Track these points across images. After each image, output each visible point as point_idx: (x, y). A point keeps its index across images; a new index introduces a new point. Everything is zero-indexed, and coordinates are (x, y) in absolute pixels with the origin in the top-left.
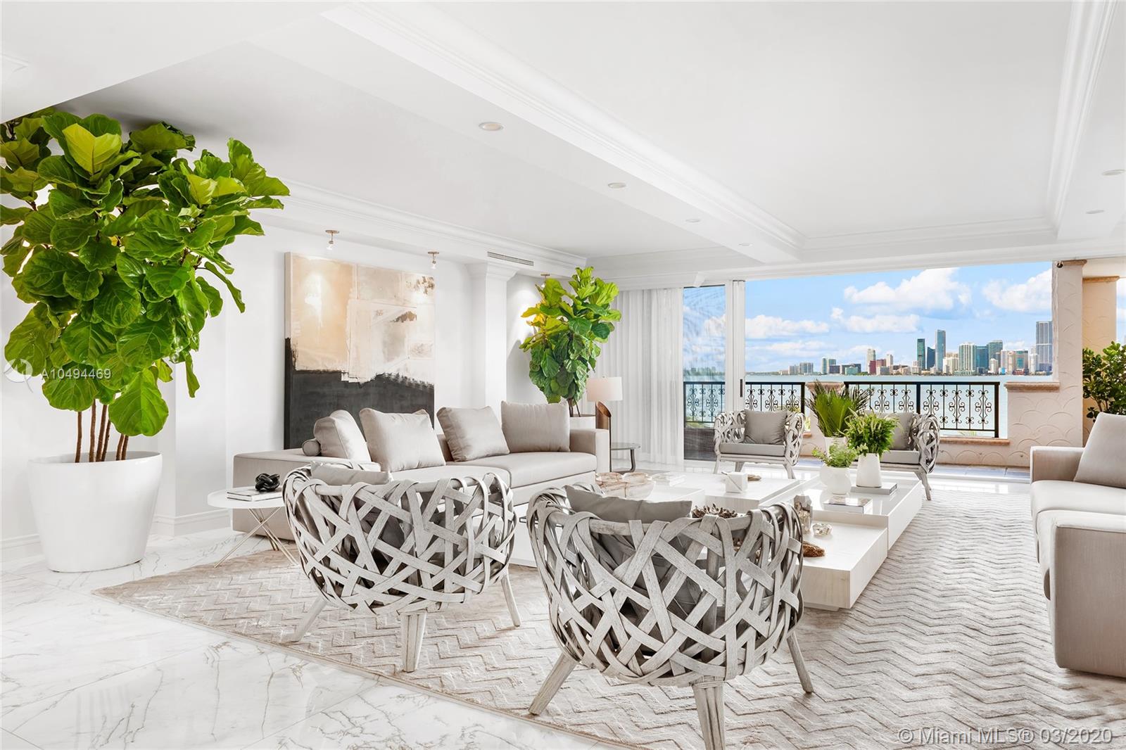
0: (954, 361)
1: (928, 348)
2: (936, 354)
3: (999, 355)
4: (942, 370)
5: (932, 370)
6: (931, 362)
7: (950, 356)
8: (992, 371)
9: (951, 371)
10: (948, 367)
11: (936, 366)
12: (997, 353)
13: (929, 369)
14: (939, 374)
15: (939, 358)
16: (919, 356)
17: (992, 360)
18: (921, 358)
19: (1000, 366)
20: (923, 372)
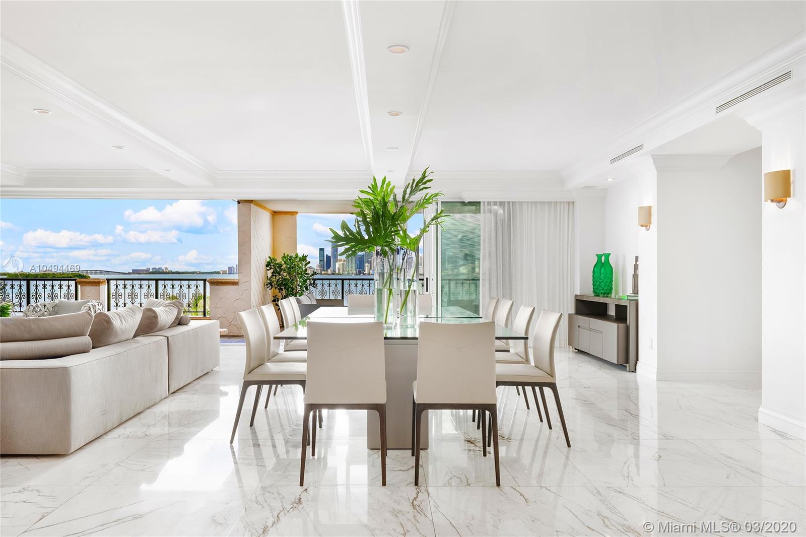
0: (343, 264)
1: (327, 255)
2: (332, 259)
3: (371, 261)
4: (335, 271)
5: (329, 271)
6: (328, 266)
7: (340, 261)
8: (366, 272)
9: (341, 272)
10: (339, 269)
11: (332, 268)
12: (369, 260)
13: (327, 271)
14: (333, 274)
15: (333, 263)
16: (320, 261)
17: (367, 264)
18: (322, 262)
19: (371, 269)
20: (323, 272)
